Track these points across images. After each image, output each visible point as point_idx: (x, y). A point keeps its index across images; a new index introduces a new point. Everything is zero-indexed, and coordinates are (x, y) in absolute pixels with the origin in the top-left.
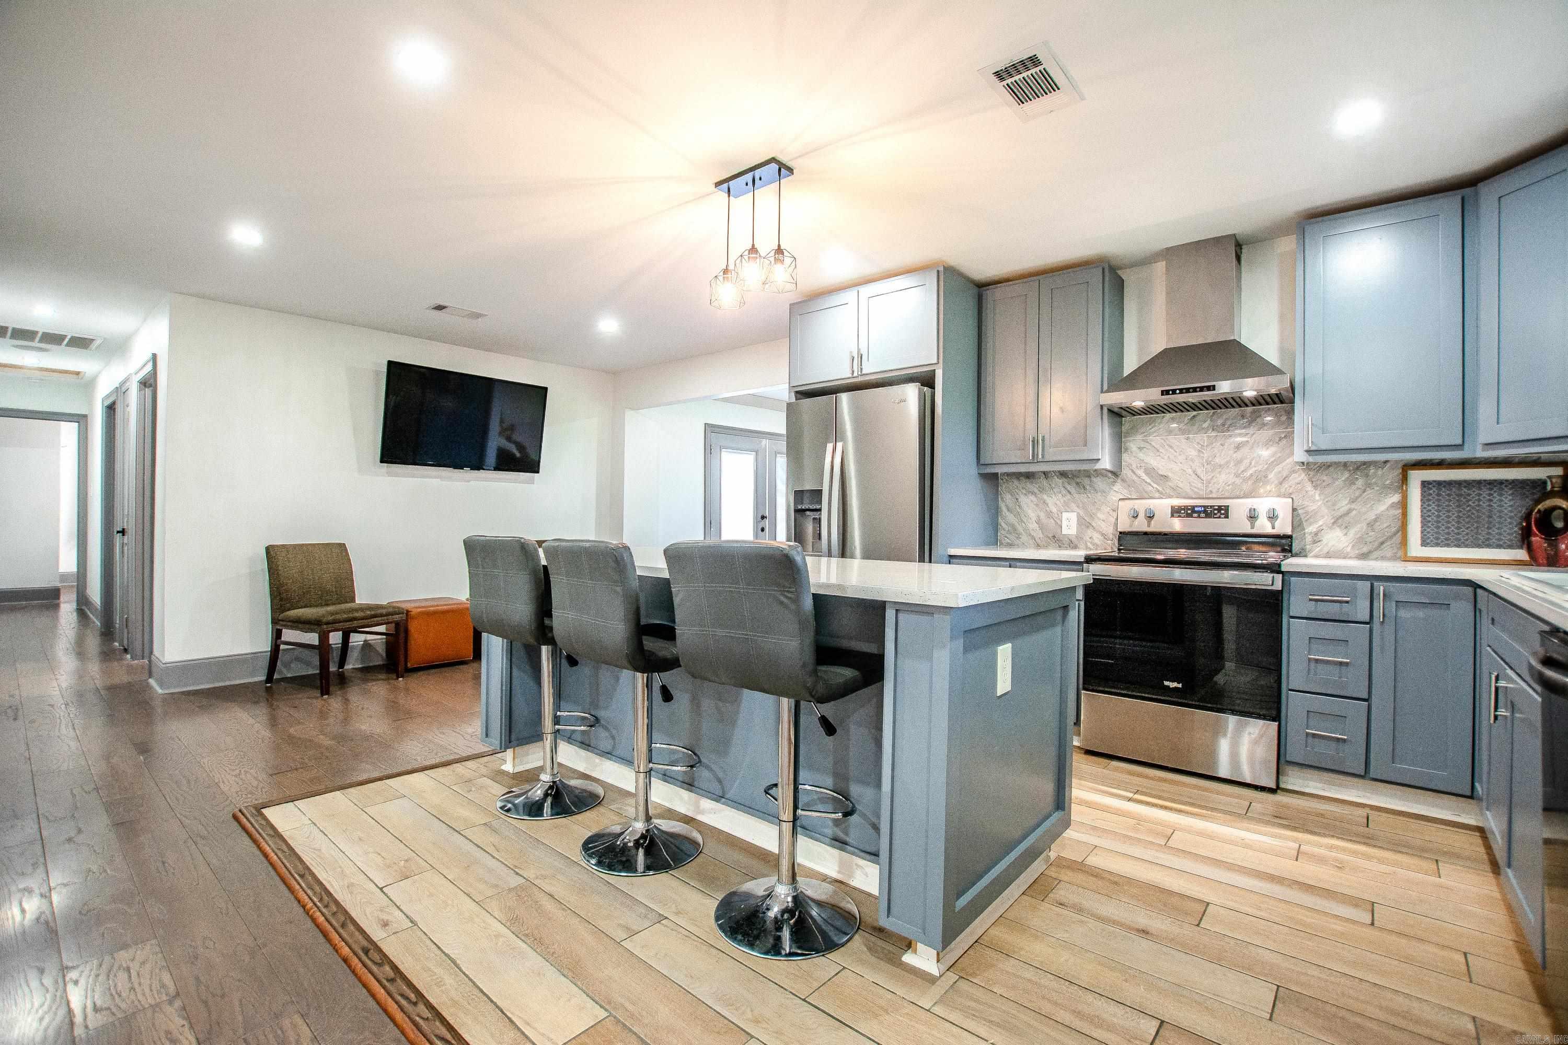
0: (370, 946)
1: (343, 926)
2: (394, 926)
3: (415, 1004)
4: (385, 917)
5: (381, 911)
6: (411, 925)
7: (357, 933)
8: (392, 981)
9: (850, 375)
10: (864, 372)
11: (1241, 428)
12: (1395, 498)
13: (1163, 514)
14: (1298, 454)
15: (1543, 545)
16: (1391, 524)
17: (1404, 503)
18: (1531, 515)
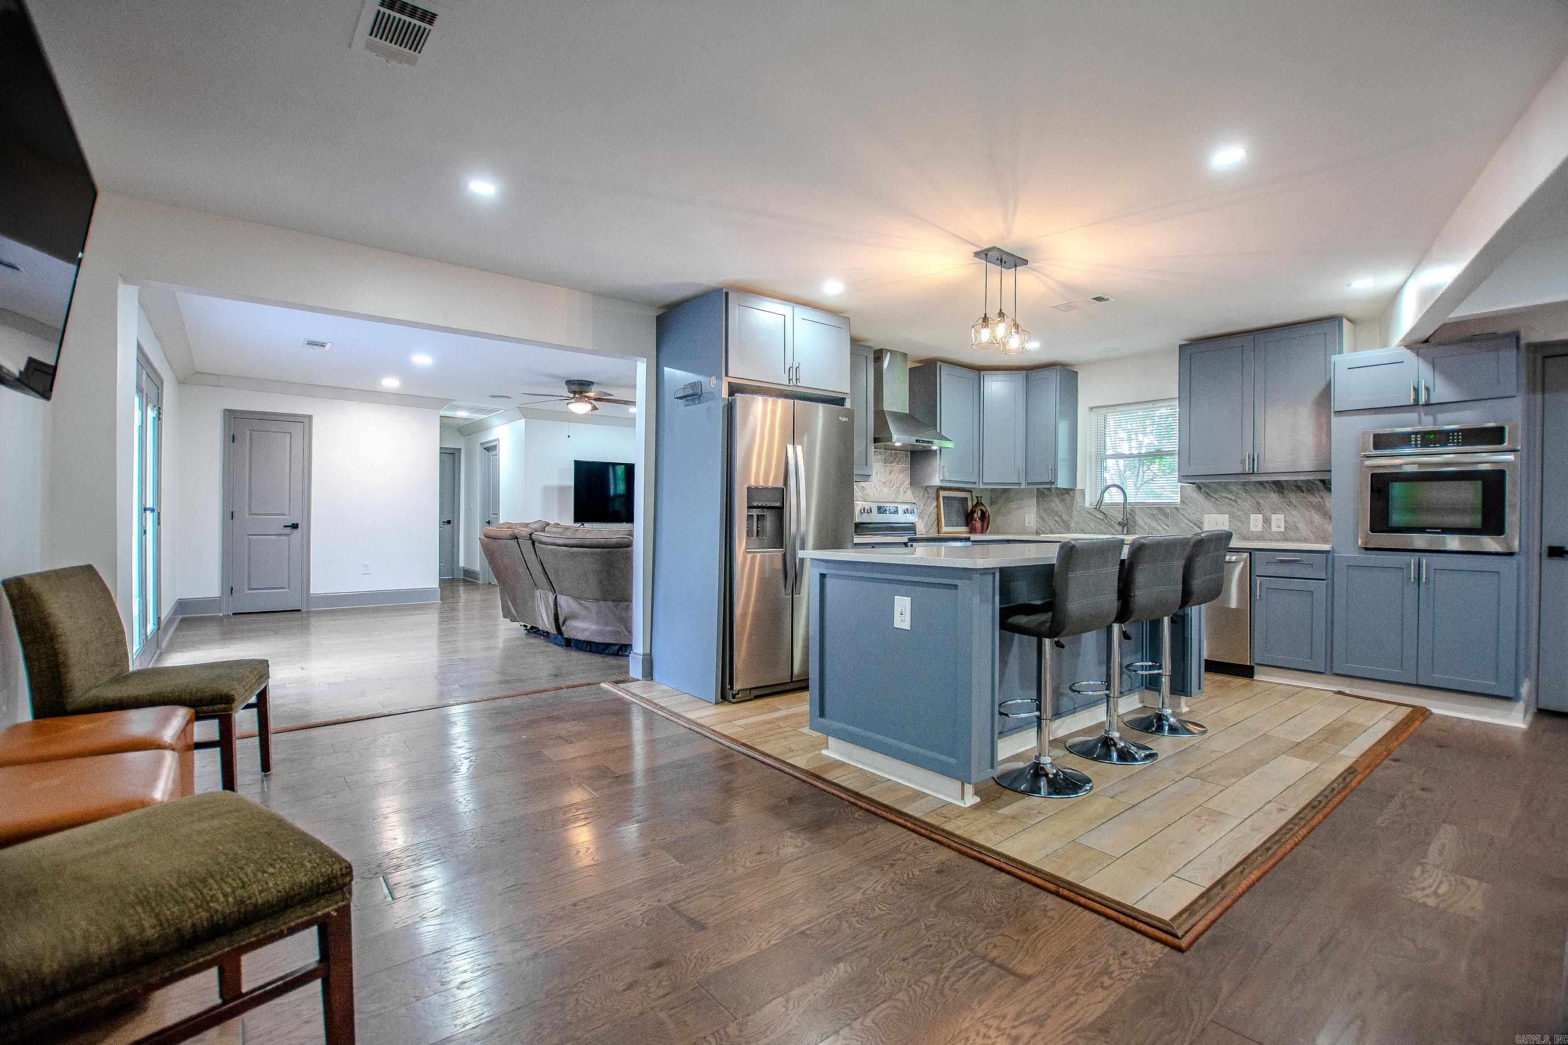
2: (1280, 807)
4: (1274, 811)
5: (1270, 813)
6: (1272, 803)
9: (787, 383)
10: (798, 384)
11: (891, 462)
12: (935, 504)
13: (875, 510)
14: (936, 481)
15: (978, 524)
16: (934, 516)
17: (938, 507)
18: (973, 512)
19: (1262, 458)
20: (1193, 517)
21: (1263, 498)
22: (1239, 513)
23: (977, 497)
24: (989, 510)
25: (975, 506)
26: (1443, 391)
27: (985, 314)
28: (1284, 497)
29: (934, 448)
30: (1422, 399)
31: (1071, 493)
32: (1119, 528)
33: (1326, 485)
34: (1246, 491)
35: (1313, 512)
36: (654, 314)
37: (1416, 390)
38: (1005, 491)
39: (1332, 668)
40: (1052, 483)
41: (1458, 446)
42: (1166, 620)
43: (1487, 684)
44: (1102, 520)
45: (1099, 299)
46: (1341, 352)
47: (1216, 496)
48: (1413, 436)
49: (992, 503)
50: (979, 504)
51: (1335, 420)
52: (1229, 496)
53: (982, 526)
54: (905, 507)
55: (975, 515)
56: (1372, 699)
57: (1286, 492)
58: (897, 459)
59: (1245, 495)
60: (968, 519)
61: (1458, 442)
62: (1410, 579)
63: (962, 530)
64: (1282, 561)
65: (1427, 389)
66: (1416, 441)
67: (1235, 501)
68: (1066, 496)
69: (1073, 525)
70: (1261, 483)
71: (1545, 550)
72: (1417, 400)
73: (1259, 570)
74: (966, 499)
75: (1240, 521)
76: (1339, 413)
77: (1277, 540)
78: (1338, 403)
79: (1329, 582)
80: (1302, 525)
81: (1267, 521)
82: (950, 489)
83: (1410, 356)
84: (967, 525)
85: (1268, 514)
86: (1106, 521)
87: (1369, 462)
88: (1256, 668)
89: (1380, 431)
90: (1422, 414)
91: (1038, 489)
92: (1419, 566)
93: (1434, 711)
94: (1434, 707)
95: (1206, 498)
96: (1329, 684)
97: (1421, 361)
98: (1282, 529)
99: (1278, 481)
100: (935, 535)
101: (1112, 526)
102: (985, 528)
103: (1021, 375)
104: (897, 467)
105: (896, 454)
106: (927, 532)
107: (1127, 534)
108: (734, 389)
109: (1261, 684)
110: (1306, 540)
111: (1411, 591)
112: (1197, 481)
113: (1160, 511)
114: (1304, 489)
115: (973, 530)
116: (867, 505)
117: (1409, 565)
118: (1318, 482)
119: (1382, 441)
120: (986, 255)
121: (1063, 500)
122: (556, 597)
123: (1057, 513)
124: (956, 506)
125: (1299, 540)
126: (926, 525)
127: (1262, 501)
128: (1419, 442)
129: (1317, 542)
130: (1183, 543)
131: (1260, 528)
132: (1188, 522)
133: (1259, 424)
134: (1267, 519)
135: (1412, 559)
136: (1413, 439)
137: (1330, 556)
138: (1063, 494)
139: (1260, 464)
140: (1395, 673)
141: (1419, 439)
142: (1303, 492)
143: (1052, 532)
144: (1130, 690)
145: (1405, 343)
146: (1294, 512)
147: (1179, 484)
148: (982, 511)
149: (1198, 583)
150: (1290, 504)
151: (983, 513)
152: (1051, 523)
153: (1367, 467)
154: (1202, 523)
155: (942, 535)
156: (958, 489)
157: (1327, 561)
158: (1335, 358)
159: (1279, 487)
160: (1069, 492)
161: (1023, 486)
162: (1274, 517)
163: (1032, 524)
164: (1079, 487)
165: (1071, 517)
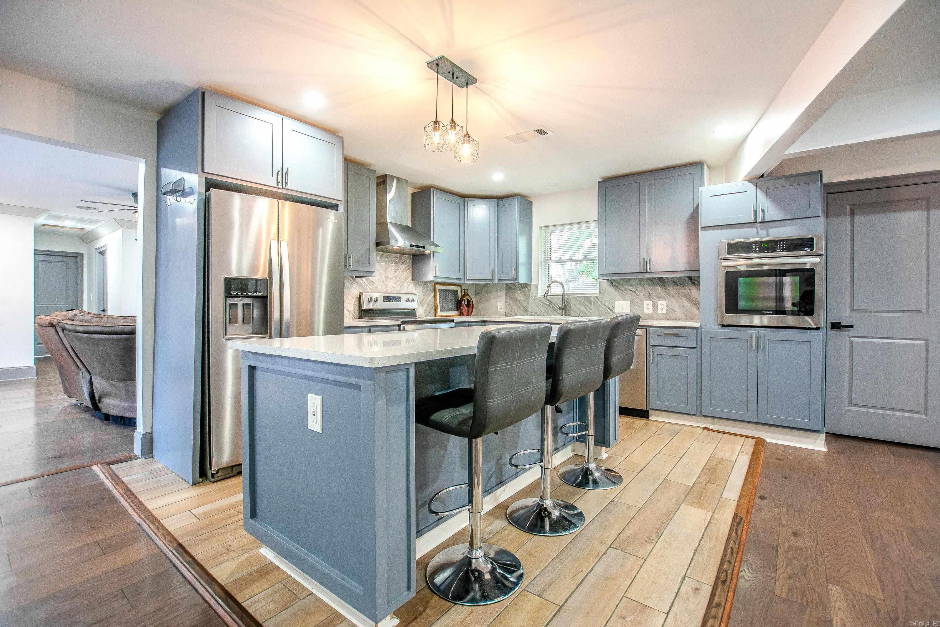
0: (720, 582)
1: (718, 605)
2: (694, 585)
3: (732, 548)
4: (691, 594)
5: (688, 598)
6: (686, 578)
7: (717, 594)
8: (729, 562)
9: (275, 185)
10: (288, 187)
11: (397, 263)
12: (433, 295)
13: (381, 300)
14: (430, 277)
15: (465, 310)
16: (432, 304)
17: (435, 297)
18: (461, 301)
19: (652, 260)
20: (607, 303)
21: (652, 290)
22: (637, 301)
23: (464, 290)
24: (474, 299)
25: (463, 296)
26: (773, 213)
27: (436, 119)
28: (666, 289)
29: (427, 252)
30: (760, 219)
31: (528, 287)
32: (560, 312)
33: (694, 281)
34: (641, 285)
35: (684, 299)
36: (155, 118)
37: (756, 212)
38: (486, 285)
39: (701, 413)
40: (515, 279)
41: (783, 251)
42: (591, 395)
43: (803, 422)
44: (549, 306)
45: (541, 132)
46: (703, 185)
47: (622, 289)
48: (754, 245)
49: (476, 294)
50: (466, 294)
51: (702, 234)
52: (630, 288)
53: (468, 311)
54: (406, 297)
55: (463, 303)
56: (727, 433)
57: (667, 285)
58: (401, 261)
59: (640, 287)
60: (458, 306)
61: (783, 249)
62: (753, 347)
63: (452, 314)
64: (667, 335)
65: (763, 211)
66: (756, 248)
67: (635, 292)
68: (525, 289)
69: (529, 310)
70: (651, 279)
71: (829, 326)
72: (756, 218)
73: (652, 341)
74: (457, 291)
75: (638, 306)
76: (704, 228)
77: (662, 319)
78: (705, 221)
79: (699, 350)
80: (677, 309)
81: (655, 306)
82: (444, 284)
83: (751, 187)
84: (458, 310)
85: (656, 301)
86: (551, 306)
87: (725, 264)
88: (651, 412)
89: (731, 241)
90: (759, 228)
91: (507, 284)
92: (758, 338)
93: (768, 440)
94: (769, 438)
95: (616, 290)
96: (698, 422)
97: (759, 191)
98: (664, 312)
99: (662, 278)
100: (433, 318)
101: (555, 310)
102: (470, 311)
103: (493, 203)
104: (402, 267)
105: (400, 256)
106: (427, 315)
107: (565, 316)
108: (210, 185)
109: (654, 423)
110: (679, 319)
111: (753, 354)
112: (610, 278)
113: (587, 300)
114: (679, 284)
115: (461, 314)
116: (375, 295)
117: (752, 337)
118: (687, 279)
119: (733, 248)
120: (437, 64)
121: (523, 292)
122: (91, 378)
123: (519, 302)
124: (451, 296)
125: (675, 319)
126: (426, 310)
127: (651, 292)
128: (757, 249)
129: (687, 320)
130: (604, 326)
131: (650, 311)
132: (604, 307)
133: (651, 237)
134: (655, 304)
135: (754, 332)
136: (754, 247)
137: (699, 331)
138: (523, 288)
139: (651, 266)
140: (743, 415)
141: (757, 247)
142: (678, 286)
143: (516, 315)
144: (564, 444)
145: (747, 178)
146: (673, 300)
147: (599, 280)
148: (468, 300)
149: (615, 359)
150: (669, 294)
151: (469, 302)
152: (515, 308)
153: (723, 267)
154: (613, 307)
155: (438, 318)
156: (451, 284)
157: (697, 334)
158: (701, 189)
159: (662, 281)
160: (525, 286)
161: (496, 282)
162: (659, 303)
163: (502, 309)
164: (534, 282)
165: (528, 304)
